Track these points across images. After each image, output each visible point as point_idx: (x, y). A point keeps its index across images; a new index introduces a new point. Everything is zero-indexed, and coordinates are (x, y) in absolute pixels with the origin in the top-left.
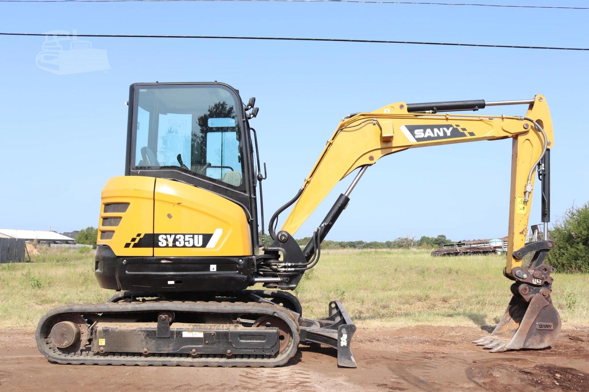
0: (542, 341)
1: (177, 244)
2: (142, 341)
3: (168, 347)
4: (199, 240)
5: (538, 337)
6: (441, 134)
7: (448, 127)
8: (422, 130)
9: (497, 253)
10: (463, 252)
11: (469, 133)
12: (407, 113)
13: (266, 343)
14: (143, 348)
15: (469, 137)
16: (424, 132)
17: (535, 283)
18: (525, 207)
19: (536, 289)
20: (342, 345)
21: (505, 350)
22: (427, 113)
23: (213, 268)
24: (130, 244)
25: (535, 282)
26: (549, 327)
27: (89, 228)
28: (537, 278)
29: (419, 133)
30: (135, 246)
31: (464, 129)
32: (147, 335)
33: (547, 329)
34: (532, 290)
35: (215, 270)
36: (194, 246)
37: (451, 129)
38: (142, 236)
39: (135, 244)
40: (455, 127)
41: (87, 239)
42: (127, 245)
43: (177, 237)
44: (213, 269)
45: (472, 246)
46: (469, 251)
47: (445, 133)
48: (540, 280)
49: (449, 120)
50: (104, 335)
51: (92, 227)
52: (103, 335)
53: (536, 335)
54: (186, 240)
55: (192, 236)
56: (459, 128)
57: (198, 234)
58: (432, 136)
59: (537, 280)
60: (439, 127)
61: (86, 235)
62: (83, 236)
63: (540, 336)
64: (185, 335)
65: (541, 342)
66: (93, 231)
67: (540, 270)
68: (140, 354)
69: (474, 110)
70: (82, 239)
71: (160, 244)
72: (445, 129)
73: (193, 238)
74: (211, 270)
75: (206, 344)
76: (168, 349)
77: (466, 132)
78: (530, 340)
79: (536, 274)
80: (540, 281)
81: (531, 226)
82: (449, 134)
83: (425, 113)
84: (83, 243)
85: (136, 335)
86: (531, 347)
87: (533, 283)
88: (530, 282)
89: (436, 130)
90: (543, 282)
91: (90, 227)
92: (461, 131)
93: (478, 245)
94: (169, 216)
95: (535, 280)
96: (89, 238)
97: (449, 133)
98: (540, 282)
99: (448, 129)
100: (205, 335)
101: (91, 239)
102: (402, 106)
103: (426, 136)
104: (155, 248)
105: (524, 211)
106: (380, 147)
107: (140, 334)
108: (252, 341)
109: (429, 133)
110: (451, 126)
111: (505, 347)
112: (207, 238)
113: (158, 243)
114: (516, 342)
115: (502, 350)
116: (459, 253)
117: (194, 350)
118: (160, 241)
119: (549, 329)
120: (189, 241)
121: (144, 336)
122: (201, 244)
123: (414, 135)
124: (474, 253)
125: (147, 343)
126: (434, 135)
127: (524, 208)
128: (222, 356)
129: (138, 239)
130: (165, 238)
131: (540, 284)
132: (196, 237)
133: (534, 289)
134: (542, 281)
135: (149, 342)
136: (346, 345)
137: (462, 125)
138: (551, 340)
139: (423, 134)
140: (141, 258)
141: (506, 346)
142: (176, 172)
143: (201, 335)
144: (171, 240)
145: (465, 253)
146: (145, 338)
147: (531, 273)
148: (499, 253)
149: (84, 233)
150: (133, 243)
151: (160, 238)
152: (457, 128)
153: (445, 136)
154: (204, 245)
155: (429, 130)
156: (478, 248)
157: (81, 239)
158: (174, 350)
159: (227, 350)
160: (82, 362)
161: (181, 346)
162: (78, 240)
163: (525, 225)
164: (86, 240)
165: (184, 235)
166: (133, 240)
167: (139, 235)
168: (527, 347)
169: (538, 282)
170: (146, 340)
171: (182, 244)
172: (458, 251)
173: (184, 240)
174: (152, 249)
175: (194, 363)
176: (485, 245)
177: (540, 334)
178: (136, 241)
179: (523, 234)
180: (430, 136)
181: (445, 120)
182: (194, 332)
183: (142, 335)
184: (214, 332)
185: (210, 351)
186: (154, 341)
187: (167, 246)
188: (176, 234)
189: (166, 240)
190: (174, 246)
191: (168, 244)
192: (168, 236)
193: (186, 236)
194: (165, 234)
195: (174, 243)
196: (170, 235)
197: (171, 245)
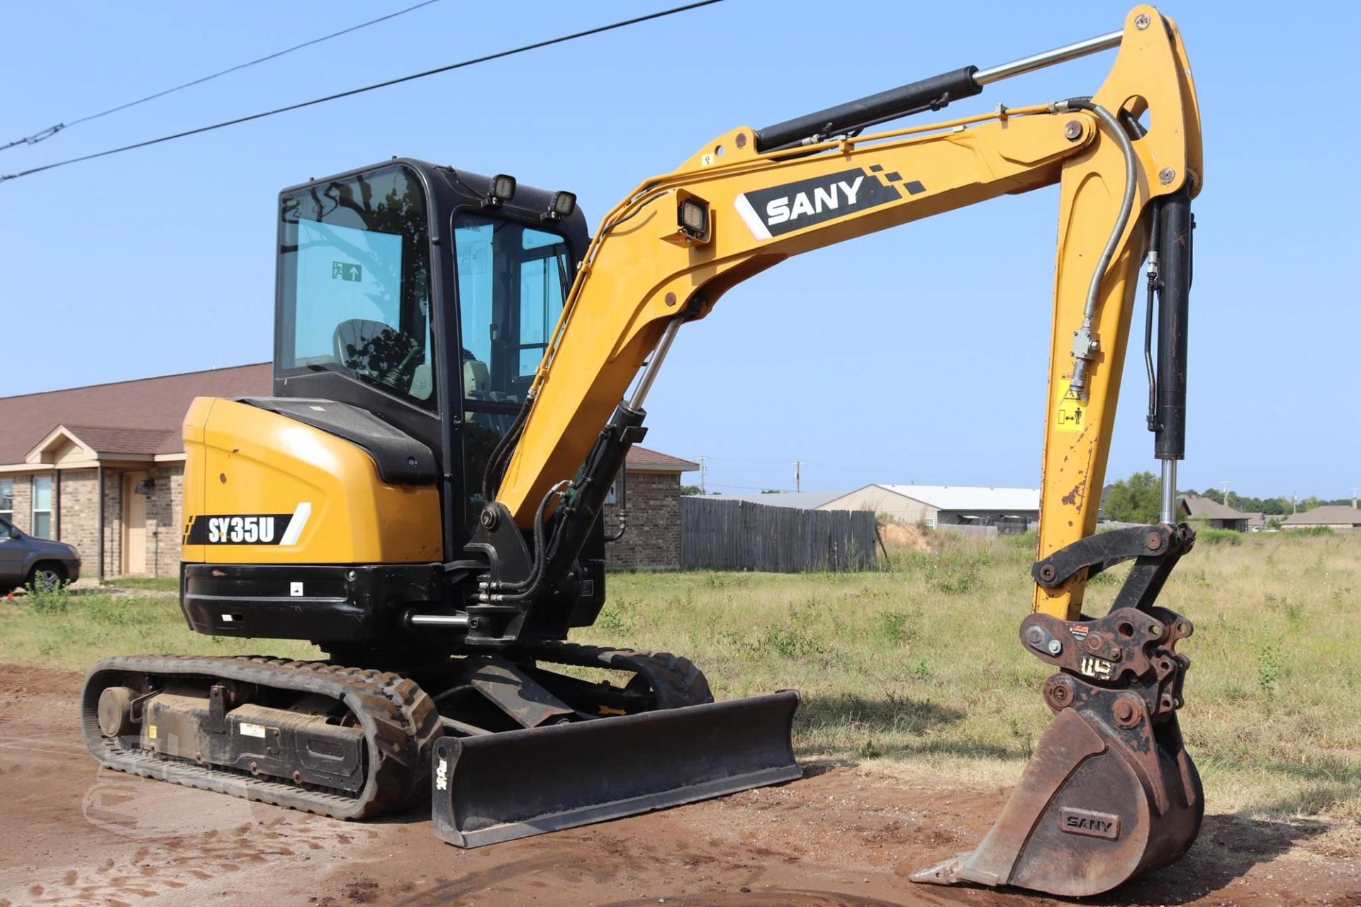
0: (1077, 872)
1: (234, 537)
2: (195, 736)
3: (224, 753)
4: (267, 529)
5: (1064, 857)
6: (833, 203)
7: (849, 177)
8: (785, 200)
11: (906, 185)
12: (754, 155)
13: (344, 763)
14: (196, 750)
15: (907, 198)
16: (790, 206)
17: (1089, 673)
18: (1082, 409)
19: (1099, 692)
20: (439, 787)
21: (954, 881)
22: (806, 145)
23: (297, 588)
25: (1090, 668)
26: (1102, 827)
27: (1137, 477)
28: (1095, 657)
29: (778, 210)
30: (189, 541)
31: (894, 177)
32: (200, 724)
33: (1097, 833)
34: (1084, 696)
35: (301, 593)
36: (259, 542)
37: (858, 181)
38: (194, 521)
40: (869, 173)
41: (1136, 506)
42: (184, 540)
43: (234, 522)
44: (297, 591)
47: (842, 196)
48: (1108, 664)
49: (853, 157)
51: (1147, 474)
52: (155, 719)
53: (1056, 850)
54: (246, 529)
55: (255, 520)
56: (881, 176)
57: (267, 516)
58: (810, 211)
59: (1097, 662)
60: (825, 182)
61: (1133, 497)
62: (1125, 499)
63: (1073, 855)
64: (246, 730)
65: (1076, 874)
66: (1152, 485)
67: (1110, 630)
69: (936, 108)
70: (1122, 507)
71: (212, 538)
72: (843, 185)
73: (257, 523)
74: (293, 593)
75: (266, 753)
76: (225, 759)
77: (899, 185)
78: (1034, 862)
79: (1094, 642)
80: (1105, 666)
82: (852, 200)
83: (801, 145)
84: (1125, 520)
85: (189, 722)
86: (1037, 886)
87: (1084, 672)
88: (1075, 668)
89: (819, 193)
90: (1119, 671)
91: (1142, 472)
92: (885, 182)
94: (223, 478)
95: (1091, 662)
96: (1142, 504)
97: (852, 195)
98: (1107, 671)
99: (851, 185)
100: (267, 734)
101: (1147, 508)
102: (741, 140)
103: (794, 216)
104: (203, 546)
105: (1077, 423)
106: (686, 265)
107: (193, 722)
108: (326, 756)
109: (802, 205)
110: (859, 172)
111: (952, 872)
112: (282, 522)
113: (208, 535)
114: (985, 861)
115: (941, 879)
117: (254, 764)
118: (212, 533)
119: (1100, 833)
120: (250, 531)
121: (197, 727)
122: (270, 537)
123: (764, 217)
125: (200, 740)
126: (815, 209)
127: (1078, 413)
128: (283, 781)
129: (190, 527)
130: (217, 524)
131: (1108, 678)
132: (262, 520)
133: (1093, 693)
134: (1114, 670)
135: (203, 740)
136: (445, 789)
137: (889, 162)
138: (1107, 873)
139: (786, 210)
140: (195, 566)
141: (955, 870)
142: (337, 376)
143: (260, 732)
144: (224, 525)
146: (199, 731)
147: (1078, 638)
149: (1124, 490)
150: (187, 536)
151: (213, 522)
152: (875, 177)
153: (844, 207)
154: (277, 540)
155: (801, 197)
157: (1119, 506)
158: (231, 759)
159: (294, 771)
161: (239, 752)
162: (1110, 510)
163: (1080, 472)
164: (1134, 508)
165: (243, 517)
166: (187, 529)
167: (191, 519)
168: (1026, 883)
169: (1098, 669)
170: (199, 735)
171: (240, 539)
173: (243, 528)
177: (1070, 846)
178: (189, 532)
179: (1073, 502)
180: (805, 213)
181: (844, 158)
182: (254, 726)
183: (195, 725)
184: (278, 729)
185: (273, 770)
186: (208, 738)
187: (219, 542)
188: (231, 517)
189: (218, 528)
190: (230, 542)
191: (220, 538)
192: (221, 520)
193: (246, 519)
194: (218, 517)
195: (229, 534)
196: (224, 517)
197: (224, 539)
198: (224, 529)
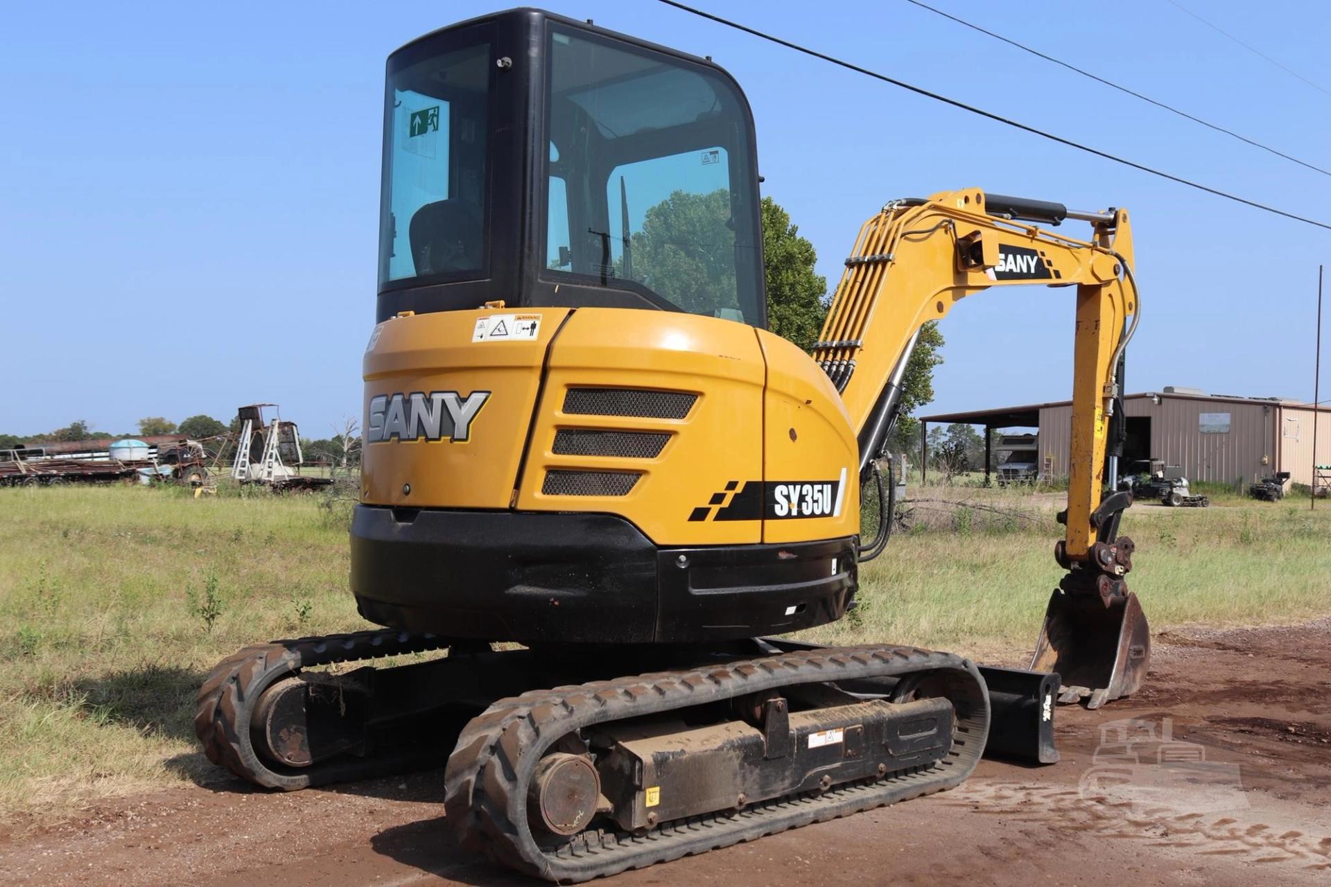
1: (804, 508)
2: (735, 775)
3: (783, 780)
4: (827, 499)
6: (1024, 269)
8: (1003, 256)
9: (138, 478)
10: (37, 476)
11: (1054, 271)
12: (984, 213)
13: (938, 735)
14: (737, 794)
15: (1054, 279)
16: (1006, 261)
17: (1118, 573)
18: (1103, 426)
20: (1046, 719)
23: (834, 566)
24: (708, 510)
25: (1118, 570)
28: (1119, 564)
29: (1000, 262)
30: (723, 516)
31: (1050, 263)
32: (745, 758)
34: (1111, 586)
36: (822, 513)
37: (1036, 259)
38: (739, 489)
39: (721, 509)
40: (1040, 256)
42: (699, 514)
43: (804, 490)
44: (834, 570)
45: (57, 457)
46: (55, 472)
47: (1029, 267)
49: (1034, 241)
50: (658, 776)
52: (655, 776)
54: (814, 498)
55: (820, 487)
56: (1044, 261)
57: (827, 482)
58: (1014, 269)
64: (815, 741)
68: (728, 813)
71: (778, 511)
72: (1029, 258)
73: (821, 492)
74: (831, 573)
75: (849, 757)
76: (782, 787)
77: (1051, 270)
79: (1120, 556)
80: (1122, 568)
81: (240, 409)
82: (1033, 270)
83: (1002, 217)
85: (724, 761)
88: (1113, 571)
92: (1046, 265)
93: (75, 456)
94: (793, 434)
95: (1118, 567)
97: (1033, 267)
98: (1122, 571)
99: (1033, 259)
100: (846, 736)
102: (978, 198)
103: (1007, 269)
104: (767, 522)
106: (953, 284)
107: (731, 759)
108: (917, 735)
109: (1011, 263)
112: (834, 490)
113: (774, 507)
116: (25, 476)
117: (825, 778)
118: (778, 503)
120: (817, 501)
121: (739, 762)
122: (829, 508)
124: (70, 478)
125: (744, 779)
129: (730, 495)
130: (785, 493)
132: (825, 488)
135: (748, 775)
136: (1049, 719)
139: (1004, 263)
140: (735, 549)
143: (836, 737)
145: (44, 480)
146: (742, 766)
147: (1113, 554)
148: (145, 480)
150: (715, 509)
151: (779, 492)
152: (1042, 259)
153: (1029, 273)
154: (832, 511)
155: (1011, 257)
156: (79, 465)
158: (792, 785)
159: (878, 764)
160: (629, 863)
161: (805, 772)
165: (812, 484)
166: (718, 498)
167: (731, 486)
170: (742, 771)
171: (809, 511)
172: (24, 472)
173: (812, 497)
174: (760, 521)
175: (843, 809)
176: (95, 454)
178: (726, 503)
179: (1099, 478)
181: (1030, 240)
182: (828, 732)
183: (735, 758)
184: (860, 725)
185: (853, 773)
186: (757, 771)
187: (789, 516)
188: (802, 484)
189: (788, 497)
190: (801, 515)
191: (790, 510)
192: (791, 487)
193: (815, 486)
194: (787, 484)
195: (799, 505)
196: (794, 484)
197: (794, 513)
198: (795, 499)
